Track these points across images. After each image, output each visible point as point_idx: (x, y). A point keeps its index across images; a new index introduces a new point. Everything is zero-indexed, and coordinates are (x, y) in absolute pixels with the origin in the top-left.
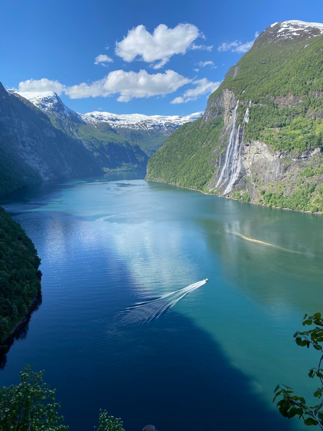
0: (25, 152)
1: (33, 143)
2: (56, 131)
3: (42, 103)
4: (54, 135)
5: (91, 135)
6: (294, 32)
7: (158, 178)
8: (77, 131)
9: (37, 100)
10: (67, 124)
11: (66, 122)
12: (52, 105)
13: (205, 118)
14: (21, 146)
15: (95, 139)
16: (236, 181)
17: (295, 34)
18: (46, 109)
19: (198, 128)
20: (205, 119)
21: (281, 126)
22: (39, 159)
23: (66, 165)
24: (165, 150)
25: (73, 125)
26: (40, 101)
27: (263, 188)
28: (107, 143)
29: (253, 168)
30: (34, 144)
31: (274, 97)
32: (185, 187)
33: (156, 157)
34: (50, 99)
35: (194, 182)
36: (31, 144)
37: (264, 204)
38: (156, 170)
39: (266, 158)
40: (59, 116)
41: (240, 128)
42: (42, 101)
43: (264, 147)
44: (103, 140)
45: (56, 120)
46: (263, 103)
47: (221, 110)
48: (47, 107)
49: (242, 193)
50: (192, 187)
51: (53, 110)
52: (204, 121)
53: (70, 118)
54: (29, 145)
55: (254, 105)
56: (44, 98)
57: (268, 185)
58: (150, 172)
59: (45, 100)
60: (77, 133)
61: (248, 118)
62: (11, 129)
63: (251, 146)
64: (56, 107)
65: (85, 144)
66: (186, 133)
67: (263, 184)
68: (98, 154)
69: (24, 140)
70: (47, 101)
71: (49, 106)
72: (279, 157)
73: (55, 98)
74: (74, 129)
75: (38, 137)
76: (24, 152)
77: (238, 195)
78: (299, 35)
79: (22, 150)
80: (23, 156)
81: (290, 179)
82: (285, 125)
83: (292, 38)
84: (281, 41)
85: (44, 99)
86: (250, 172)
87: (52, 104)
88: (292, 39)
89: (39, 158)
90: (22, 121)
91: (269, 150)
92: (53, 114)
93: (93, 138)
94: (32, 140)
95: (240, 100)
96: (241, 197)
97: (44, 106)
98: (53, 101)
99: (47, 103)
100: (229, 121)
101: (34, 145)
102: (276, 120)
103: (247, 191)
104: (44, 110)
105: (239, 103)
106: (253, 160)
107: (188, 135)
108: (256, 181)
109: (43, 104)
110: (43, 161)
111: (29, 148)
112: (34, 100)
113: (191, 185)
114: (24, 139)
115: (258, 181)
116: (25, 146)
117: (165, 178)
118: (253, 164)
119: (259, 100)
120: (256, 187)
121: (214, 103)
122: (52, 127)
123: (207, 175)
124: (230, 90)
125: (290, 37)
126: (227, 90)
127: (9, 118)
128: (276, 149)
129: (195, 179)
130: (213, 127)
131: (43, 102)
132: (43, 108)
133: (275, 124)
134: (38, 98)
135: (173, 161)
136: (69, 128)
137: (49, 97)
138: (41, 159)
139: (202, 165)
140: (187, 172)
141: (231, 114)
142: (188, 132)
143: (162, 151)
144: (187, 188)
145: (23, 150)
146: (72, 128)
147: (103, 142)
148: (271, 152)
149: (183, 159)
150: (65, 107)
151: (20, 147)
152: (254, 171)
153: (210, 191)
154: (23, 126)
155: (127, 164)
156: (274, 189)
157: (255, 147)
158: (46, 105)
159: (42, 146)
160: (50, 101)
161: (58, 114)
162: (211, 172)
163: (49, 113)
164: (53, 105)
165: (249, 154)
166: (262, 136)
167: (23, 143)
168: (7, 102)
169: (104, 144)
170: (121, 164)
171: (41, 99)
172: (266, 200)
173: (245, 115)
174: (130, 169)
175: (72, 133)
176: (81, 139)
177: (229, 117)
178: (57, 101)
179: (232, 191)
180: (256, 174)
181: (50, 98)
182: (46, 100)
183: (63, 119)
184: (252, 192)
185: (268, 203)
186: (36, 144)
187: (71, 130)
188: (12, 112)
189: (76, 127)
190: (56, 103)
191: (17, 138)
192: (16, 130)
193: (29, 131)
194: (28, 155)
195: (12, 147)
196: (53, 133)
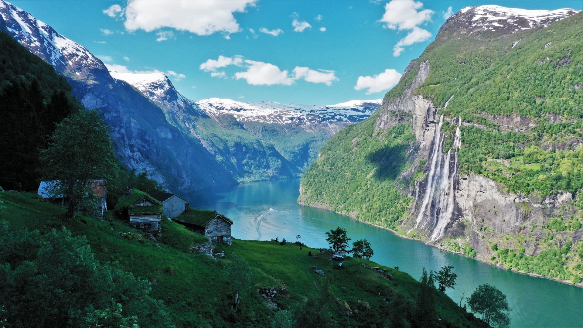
0: (134, 161)
1: (143, 146)
2: (173, 130)
3: (150, 90)
4: (170, 136)
5: (212, 132)
6: (494, 21)
7: (318, 202)
8: (194, 127)
9: (143, 86)
10: (181, 118)
11: (181, 116)
12: (162, 92)
13: (381, 123)
14: (128, 152)
15: (218, 137)
16: (448, 224)
17: (496, 24)
18: (155, 97)
19: (371, 136)
20: (380, 125)
21: (508, 157)
22: (151, 169)
23: (184, 176)
24: (325, 163)
25: (189, 119)
26: (147, 87)
27: (495, 240)
28: (233, 144)
29: (477, 211)
30: (145, 148)
31: (493, 116)
32: (366, 222)
33: (314, 172)
34: (160, 85)
35: (379, 216)
36: (141, 148)
37: (500, 265)
38: (316, 190)
39: (494, 199)
40: (171, 106)
41: (451, 154)
42: (150, 86)
43: (491, 185)
44: (227, 138)
45: (168, 112)
46: (478, 122)
47: (403, 114)
48: (156, 95)
49: (460, 241)
50: (377, 222)
51: (163, 99)
52: (379, 127)
53: (185, 110)
54: (139, 150)
55: (466, 124)
56: (153, 83)
57: (501, 237)
58: (306, 192)
59: (153, 86)
60: (194, 130)
61: (460, 141)
62: (117, 129)
63: (470, 181)
64: (167, 95)
65: (205, 144)
66: (353, 141)
67: (493, 235)
68: (222, 158)
69: (132, 143)
70: (157, 87)
71: (159, 93)
72: (514, 200)
73: (166, 83)
74: (190, 124)
75: (151, 139)
76: (132, 160)
77: (456, 245)
78: (502, 26)
79: (130, 157)
80: (131, 165)
81: (532, 231)
82: (514, 156)
83: (494, 30)
84: (480, 32)
85: (152, 85)
86: (470, 214)
87: (162, 90)
89: (150, 167)
90: (131, 118)
91: (499, 190)
92: (164, 105)
93: (215, 136)
94: (143, 144)
95: (444, 115)
96: (460, 248)
97: (152, 94)
98: (164, 87)
99: (156, 89)
100: (424, 136)
101: (145, 150)
102: (501, 149)
103: (468, 240)
104: (153, 99)
105: (444, 120)
106: (475, 199)
107: (357, 145)
108: (483, 229)
109: (151, 91)
110: (156, 172)
111: (139, 154)
112: (139, 85)
113: (376, 219)
114: (133, 142)
115: (485, 229)
116: (133, 151)
117: (330, 203)
118: (475, 206)
119: (473, 118)
120: (483, 237)
121: (394, 106)
122: (167, 126)
124: (427, 98)
125: (491, 29)
126: (421, 97)
127: (115, 115)
128: (509, 190)
129: (380, 211)
130: (395, 137)
131: (151, 89)
132: (151, 96)
133: (502, 153)
134: (144, 83)
135: (340, 179)
136: (185, 123)
137: (159, 81)
138: (153, 169)
139: (387, 191)
140: (365, 199)
141: (427, 128)
142: (356, 140)
143: (321, 165)
144: (370, 223)
145: (132, 157)
146: (188, 123)
147: (227, 141)
148: (502, 193)
149: (354, 177)
150: (178, 95)
151: (127, 153)
152: (478, 215)
153: (408, 233)
154: (132, 124)
155: (258, 171)
156: (511, 243)
157: (477, 184)
158: (155, 92)
159: (155, 151)
160: (160, 87)
161: (170, 105)
162: (404, 204)
163: (160, 104)
164: (164, 92)
165: (467, 190)
166: (485, 170)
167: (131, 146)
168: (115, 93)
169: (229, 144)
170: (251, 171)
171: (148, 84)
172: (502, 259)
173: (456, 138)
174: (263, 178)
175: (188, 129)
176: (200, 137)
177: (425, 132)
178: (169, 87)
179: (444, 238)
180: (482, 221)
181: (160, 83)
182: (155, 86)
183: (177, 111)
184: (478, 244)
185: (505, 263)
186: (148, 149)
187: (187, 125)
188: (120, 107)
189: (193, 121)
190: (168, 89)
191: (124, 141)
192: (123, 131)
193: (140, 131)
194: (137, 163)
195: (118, 153)
196: (168, 133)
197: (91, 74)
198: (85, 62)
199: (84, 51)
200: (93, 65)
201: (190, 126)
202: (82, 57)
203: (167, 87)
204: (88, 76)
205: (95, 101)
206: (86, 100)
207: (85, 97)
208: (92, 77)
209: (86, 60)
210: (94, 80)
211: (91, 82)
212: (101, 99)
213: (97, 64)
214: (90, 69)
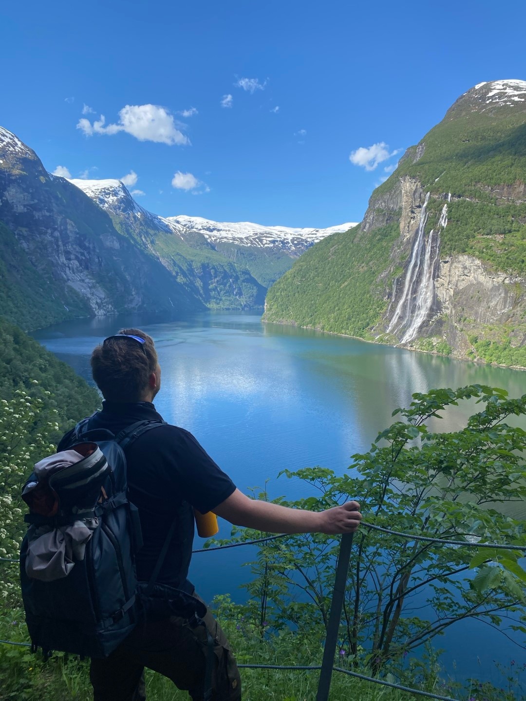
0: (70, 269)
1: (82, 254)
2: (120, 238)
3: (100, 196)
4: (117, 245)
5: (174, 250)
6: (515, 96)
7: (283, 318)
8: (152, 242)
9: (92, 191)
10: (137, 231)
11: (136, 228)
12: (115, 200)
13: (365, 226)
14: (63, 259)
15: (181, 256)
16: (423, 322)
17: (516, 99)
18: (106, 205)
19: (352, 242)
20: (364, 228)
21: (504, 233)
22: (91, 281)
23: (133, 293)
24: (296, 275)
25: (147, 233)
26: (97, 193)
27: (475, 333)
28: (199, 264)
29: (457, 300)
30: (85, 257)
31: (490, 188)
32: (331, 332)
33: (282, 286)
34: (113, 191)
35: (347, 324)
36: (79, 256)
37: (478, 360)
38: (281, 305)
39: (479, 283)
40: (125, 217)
42: (100, 192)
43: (476, 266)
44: (193, 258)
45: (121, 223)
46: (471, 197)
47: (392, 213)
48: (107, 203)
49: (435, 340)
50: (343, 331)
51: (115, 208)
52: (362, 230)
53: (142, 222)
54: (77, 258)
55: (456, 199)
56: (104, 189)
57: (483, 328)
58: (271, 309)
59: (105, 192)
60: (152, 246)
61: (447, 220)
62: (49, 231)
63: (452, 263)
64: (121, 203)
65: (164, 262)
66: (331, 249)
67: (474, 326)
68: (184, 280)
69: (68, 250)
70: (109, 194)
71: (111, 201)
72: (504, 281)
73: (120, 189)
74: (148, 239)
75: (91, 246)
76: (67, 269)
77: (429, 345)
78: (523, 100)
79: (65, 265)
80: (66, 275)
81: (522, 318)
82: (510, 232)
83: (512, 104)
84: (494, 108)
85: (103, 190)
86: (450, 306)
87: (115, 198)
88: (511, 106)
89: (90, 279)
90: (68, 220)
91: (485, 270)
92: (117, 214)
93: (178, 254)
94: (82, 251)
95: (431, 192)
96: (433, 346)
97: (103, 201)
98: (118, 194)
99: (108, 196)
100: (408, 227)
101: (84, 258)
102: (496, 224)
103: (444, 338)
104: (103, 207)
105: (430, 197)
106: (456, 286)
107: (335, 252)
108: (462, 320)
109: (102, 197)
110: (98, 285)
111: (76, 263)
112: (87, 191)
113: (342, 328)
114: (69, 248)
115: (465, 320)
116: (69, 259)
117: (296, 318)
118: (456, 293)
119: (465, 192)
120: (462, 330)
121: (381, 203)
122: (114, 233)
123: (371, 313)
124: (414, 177)
125: (508, 103)
126: (407, 178)
127: (48, 214)
128: (497, 269)
129: (349, 319)
130: (379, 240)
131: (102, 195)
132: (101, 203)
133: (494, 228)
134: (93, 189)
135: (310, 291)
136: (141, 237)
137: (111, 187)
138: (94, 281)
139: (360, 297)
140: (335, 308)
141: (413, 215)
142: (335, 248)
143: (291, 277)
144: (335, 333)
145: (67, 265)
146: (145, 237)
147: (192, 261)
148: (489, 273)
149: (327, 288)
150: (135, 204)
151: (61, 260)
152: (458, 304)
153: (376, 339)
154: (69, 227)
155: (229, 298)
156: (494, 335)
157: (460, 265)
158: (106, 199)
159: (97, 260)
160: (112, 194)
161: (123, 215)
162: (378, 309)
163: (111, 213)
164: (118, 200)
165: (448, 277)
166: (472, 248)
167: (67, 253)
168: (48, 189)
169: (194, 265)
170: (220, 298)
171: (98, 190)
172: (481, 352)
173: (442, 215)
174: (233, 306)
175: (144, 244)
176: (159, 255)
177: (410, 221)
178: (124, 194)
179: (417, 338)
180: (462, 310)
181: (113, 189)
182: (106, 192)
183: (132, 223)
184: (455, 339)
185: (485, 357)
186: (88, 257)
187: (144, 239)
188: (54, 205)
189: (152, 236)
190: (122, 197)
191: (58, 246)
192: (57, 234)
193: (78, 236)
194: (74, 273)
195: (50, 258)
196: (115, 242)
197: (18, 163)
198: (11, 149)
199: (12, 137)
200: (22, 153)
201: (147, 241)
202: (8, 143)
203: (122, 194)
204: (14, 165)
205: (22, 196)
206: (11, 193)
207: (8, 188)
208: (20, 166)
209: (14, 147)
210: (21, 169)
211: (16, 172)
212: (29, 193)
213: (27, 153)
214: (17, 158)
